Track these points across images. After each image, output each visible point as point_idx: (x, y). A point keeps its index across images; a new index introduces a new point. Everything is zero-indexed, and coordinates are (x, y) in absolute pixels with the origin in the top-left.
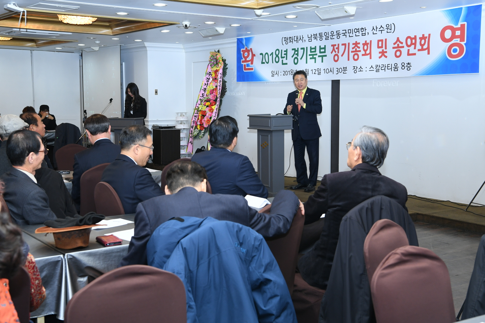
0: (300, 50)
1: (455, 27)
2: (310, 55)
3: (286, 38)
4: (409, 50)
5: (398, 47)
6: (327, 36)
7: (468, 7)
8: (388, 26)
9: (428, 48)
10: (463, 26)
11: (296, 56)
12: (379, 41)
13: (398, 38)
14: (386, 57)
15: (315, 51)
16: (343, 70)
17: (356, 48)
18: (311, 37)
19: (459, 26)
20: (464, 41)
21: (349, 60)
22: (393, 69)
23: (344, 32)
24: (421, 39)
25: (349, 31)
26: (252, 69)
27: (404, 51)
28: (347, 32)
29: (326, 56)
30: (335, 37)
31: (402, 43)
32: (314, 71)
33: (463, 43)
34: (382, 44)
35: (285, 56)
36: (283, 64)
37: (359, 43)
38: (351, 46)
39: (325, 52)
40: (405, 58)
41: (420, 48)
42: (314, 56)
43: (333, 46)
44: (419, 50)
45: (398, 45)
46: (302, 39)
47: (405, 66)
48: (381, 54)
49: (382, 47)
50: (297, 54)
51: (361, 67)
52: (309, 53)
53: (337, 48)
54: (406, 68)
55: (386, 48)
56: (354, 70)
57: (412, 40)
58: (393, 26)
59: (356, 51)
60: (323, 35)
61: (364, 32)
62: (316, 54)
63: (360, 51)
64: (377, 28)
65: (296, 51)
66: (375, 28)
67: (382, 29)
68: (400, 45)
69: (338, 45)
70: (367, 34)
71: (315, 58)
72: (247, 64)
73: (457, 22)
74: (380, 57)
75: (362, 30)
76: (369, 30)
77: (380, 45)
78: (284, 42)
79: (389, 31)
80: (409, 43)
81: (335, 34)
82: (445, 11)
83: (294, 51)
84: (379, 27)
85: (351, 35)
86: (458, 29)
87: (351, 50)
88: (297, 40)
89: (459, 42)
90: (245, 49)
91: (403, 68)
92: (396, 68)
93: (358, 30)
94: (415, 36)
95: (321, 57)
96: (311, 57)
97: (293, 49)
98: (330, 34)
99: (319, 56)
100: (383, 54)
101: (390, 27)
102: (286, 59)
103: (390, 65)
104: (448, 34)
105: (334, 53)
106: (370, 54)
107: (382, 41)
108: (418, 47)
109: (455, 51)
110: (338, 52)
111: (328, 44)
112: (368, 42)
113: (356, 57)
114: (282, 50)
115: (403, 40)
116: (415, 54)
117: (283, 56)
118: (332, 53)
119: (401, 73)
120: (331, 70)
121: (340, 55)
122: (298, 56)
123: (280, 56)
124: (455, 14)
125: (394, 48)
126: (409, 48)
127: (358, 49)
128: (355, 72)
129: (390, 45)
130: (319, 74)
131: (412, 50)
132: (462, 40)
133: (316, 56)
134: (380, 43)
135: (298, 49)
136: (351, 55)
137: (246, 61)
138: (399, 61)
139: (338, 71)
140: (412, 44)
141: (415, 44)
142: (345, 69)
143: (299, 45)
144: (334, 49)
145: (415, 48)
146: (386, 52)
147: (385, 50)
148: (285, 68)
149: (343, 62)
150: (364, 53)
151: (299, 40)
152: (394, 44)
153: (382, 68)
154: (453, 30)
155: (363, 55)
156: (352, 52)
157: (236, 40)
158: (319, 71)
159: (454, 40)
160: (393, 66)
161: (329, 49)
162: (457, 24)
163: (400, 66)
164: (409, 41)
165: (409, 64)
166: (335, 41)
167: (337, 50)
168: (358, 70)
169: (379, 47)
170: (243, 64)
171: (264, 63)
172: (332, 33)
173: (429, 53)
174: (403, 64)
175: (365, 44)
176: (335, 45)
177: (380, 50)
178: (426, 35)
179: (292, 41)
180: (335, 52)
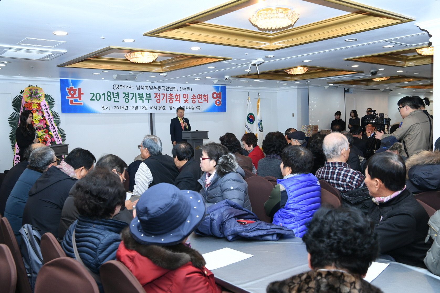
0: (130, 94)
1: (217, 93)
2: (138, 98)
3: (117, 85)
4: (199, 101)
5: (194, 98)
6: (152, 88)
7: (222, 86)
8: (188, 88)
9: (207, 101)
10: (220, 93)
11: (127, 97)
12: (184, 95)
13: (194, 95)
14: (188, 103)
15: (143, 96)
16: (163, 107)
17: (171, 96)
18: (139, 87)
19: (219, 93)
20: (221, 99)
21: (167, 102)
22: (192, 108)
23: (164, 87)
24: (204, 96)
25: (167, 88)
26: (81, 104)
27: (197, 100)
28: (165, 87)
29: (151, 99)
30: (157, 89)
31: (196, 97)
32: (142, 108)
33: (220, 100)
34: (186, 96)
35: (117, 97)
36: (115, 102)
37: (173, 95)
38: (168, 96)
39: (150, 97)
40: (197, 104)
41: (204, 100)
42: (142, 99)
43: (156, 94)
44: (204, 101)
45: (194, 97)
46: (131, 87)
47: (198, 107)
48: (185, 101)
49: (186, 98)
50: (128, 96)
51: (174, 107)
52: (138, 96)
53: (158, 96)
54: (198, 108)
55: (188, 99)
56: (170, 108)
57: (200, 96)
58: (191, 88)
59: (171, 98)
60: (149, 87)
61: (175, 89)
62: (144, 98)
63: (173, 99)
64: (182, 88)
65: (127, 95)
66: (181, 88)
67: (185, 89)
68: (195, 98)
69: (159, 94)
70: (177, 90)
71: (143, 100)
72: (74, 100)
73: (218, 91)
74: (185, 103)
75: (174, 88)
76: (178, 88)
77: (185, 97)
78: (115, 88)
79: (189, 90)
80: (199, 97)
81: (157, 87)
82: (214, 86)
83: (124, 94)
84: (184, 88)
85: (167, 89)
86: (218, 94)
87: (168, 97)
88: (127, 88)
89: (219, 99)
90: (70, 88)
91: (197, 108)
92: (193, 108)
93: (172, 88)
94: (202, 95)
95: (147, 100)
96: (140, 99)
97: (123, 93)
98: (153, 87)
99: (146, 99)
100: (186, 101)
101: (189, 89)
102: (118, 99)
103: (191, 107)
104: (215, 96)
105: (156, 98)
106: (179, 100)
107: (186, 95)
108: (203, 99)
109: (218, 103)
110: (160, 98)
111: (153, 93)
112: (178, 94)
113: (171, 101)
114: (113, 93)
115: (196, 96)
116: (202, 103)
117: (115, 96)
118: (155, 98)
119: (196, 110)
120: (155, 108)
121: (161, 99)
122: (128, 97)
123: (112, 96)
124: (217, 88)
125: (192, 99)
126: (199, 100)
127: (172, 97)
128: (171, 109)
129: (190, 97)
130: (146, 109)
131: (200, 101)
132: (220, 99)
133: (144, 99)
134: (185, 96)
135: (128, 93)
136: (168, 100)
137: (73, 97)
138: (195, 105)
139: (160, 108)
140: (200, 98)
141: (201, 98)
142: (164, 107)
143: (130, 91)
144: (156, 96)
145: (202, 100)
146: (188, 100)
147: (187, 99)
148: (117, 104)
149: (163, 103)
150: (176, 100)
151: (129, 88)
152: (192, 97)
153: (186, 108)
154: (217, 94)
155: (175, 101)
156: (169, 98)
157: (59, 80)
158: (146, 108)
159: (218, 98)
160: (192, 107)
161: (153, 96)
162: (218, 92)
163: (195, 107)
164: (199, 96)
165: (199, 106)
166: (157, 92)
167: (158, 97)
168: (172, 108)
169: (184, 98)
170: (68, 100)
171: (94, 100)
172: (155, 87)
173: (208, 103)
174: (197, 107)
175: (176, 95)
176: (157, 94)
177: (185, 99)
178: (206, 95)
179: (123, 88)
180: (158, 98)
